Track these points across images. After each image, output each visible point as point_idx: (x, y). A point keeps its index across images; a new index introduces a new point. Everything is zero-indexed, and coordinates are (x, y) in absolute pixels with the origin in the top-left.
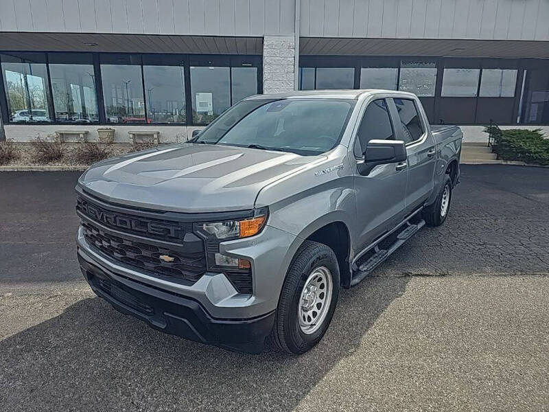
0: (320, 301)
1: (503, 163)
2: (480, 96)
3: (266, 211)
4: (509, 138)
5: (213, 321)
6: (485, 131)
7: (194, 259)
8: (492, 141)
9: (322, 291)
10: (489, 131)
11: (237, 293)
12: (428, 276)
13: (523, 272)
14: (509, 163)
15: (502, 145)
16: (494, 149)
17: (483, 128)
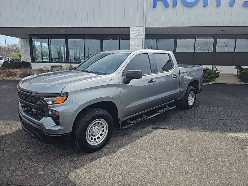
0: (102, 133)
1: (244, 83)
2: (235, 52)
3: (67, 94)
4: (246, 72)
5: (47, 135)
6: (235, 68)
7: (41, 111)
8: (239, 73)
9: (103, 129)
10: (238, 68)
11: (55, 125)
12: (166, 129)
13: (212, 130)
14: (246, 83)
15: (243, 75)
16: (240, 77)
17: (234, 67)
